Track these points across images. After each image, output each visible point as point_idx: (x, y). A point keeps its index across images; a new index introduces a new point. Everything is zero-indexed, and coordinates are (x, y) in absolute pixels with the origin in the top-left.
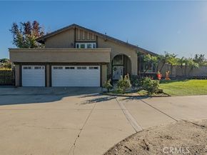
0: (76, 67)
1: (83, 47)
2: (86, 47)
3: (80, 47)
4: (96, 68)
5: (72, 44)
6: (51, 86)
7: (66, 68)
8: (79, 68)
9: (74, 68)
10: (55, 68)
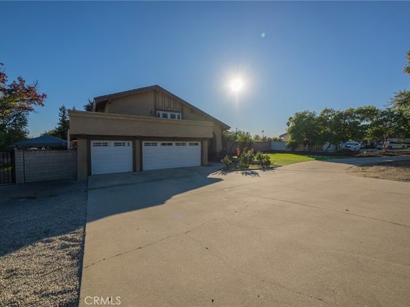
0: (174, 143)
1: (165, 116)
2: (169, 116)
3: (161, 116)
4: (196, 144)
5: (151, 112)
6: (141, 169)
7: (163, 144)
8: (177, 144)
9: (171, 144)
10: (146, 145)
